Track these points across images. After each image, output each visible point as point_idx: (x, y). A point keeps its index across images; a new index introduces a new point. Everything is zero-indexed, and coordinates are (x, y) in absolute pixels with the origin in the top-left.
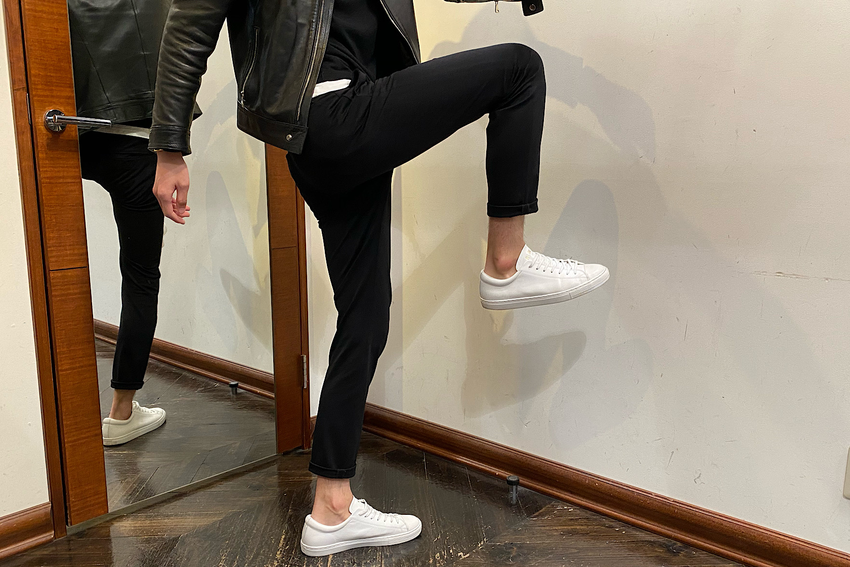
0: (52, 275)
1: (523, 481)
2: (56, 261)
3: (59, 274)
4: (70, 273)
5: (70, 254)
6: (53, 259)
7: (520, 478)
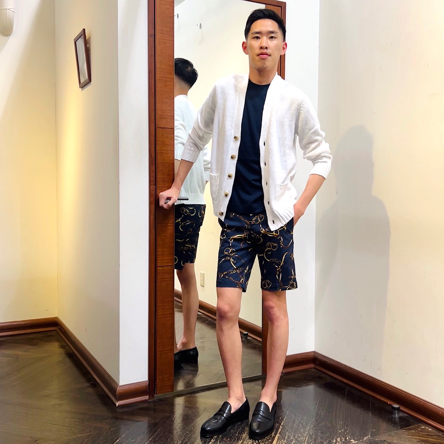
0: (158, 268)
1: (402, 408)
2: (160, 262)
3: (161, 268)
4: (165, 268)
5: (167, 259)
6: (159, 261)
7: (401, 406)
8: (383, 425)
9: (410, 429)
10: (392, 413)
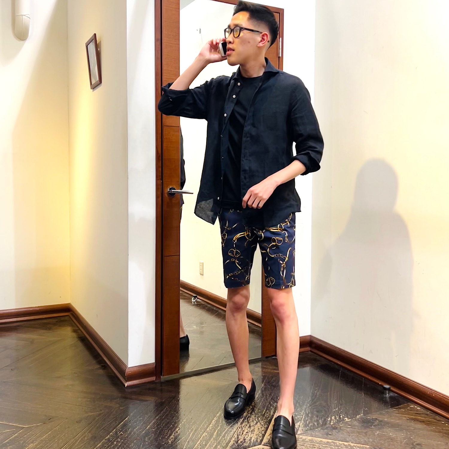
1: (392, 389)
7: (391, 387)
8: (375, 404)
9: (400, 408)
10: (383, 393)
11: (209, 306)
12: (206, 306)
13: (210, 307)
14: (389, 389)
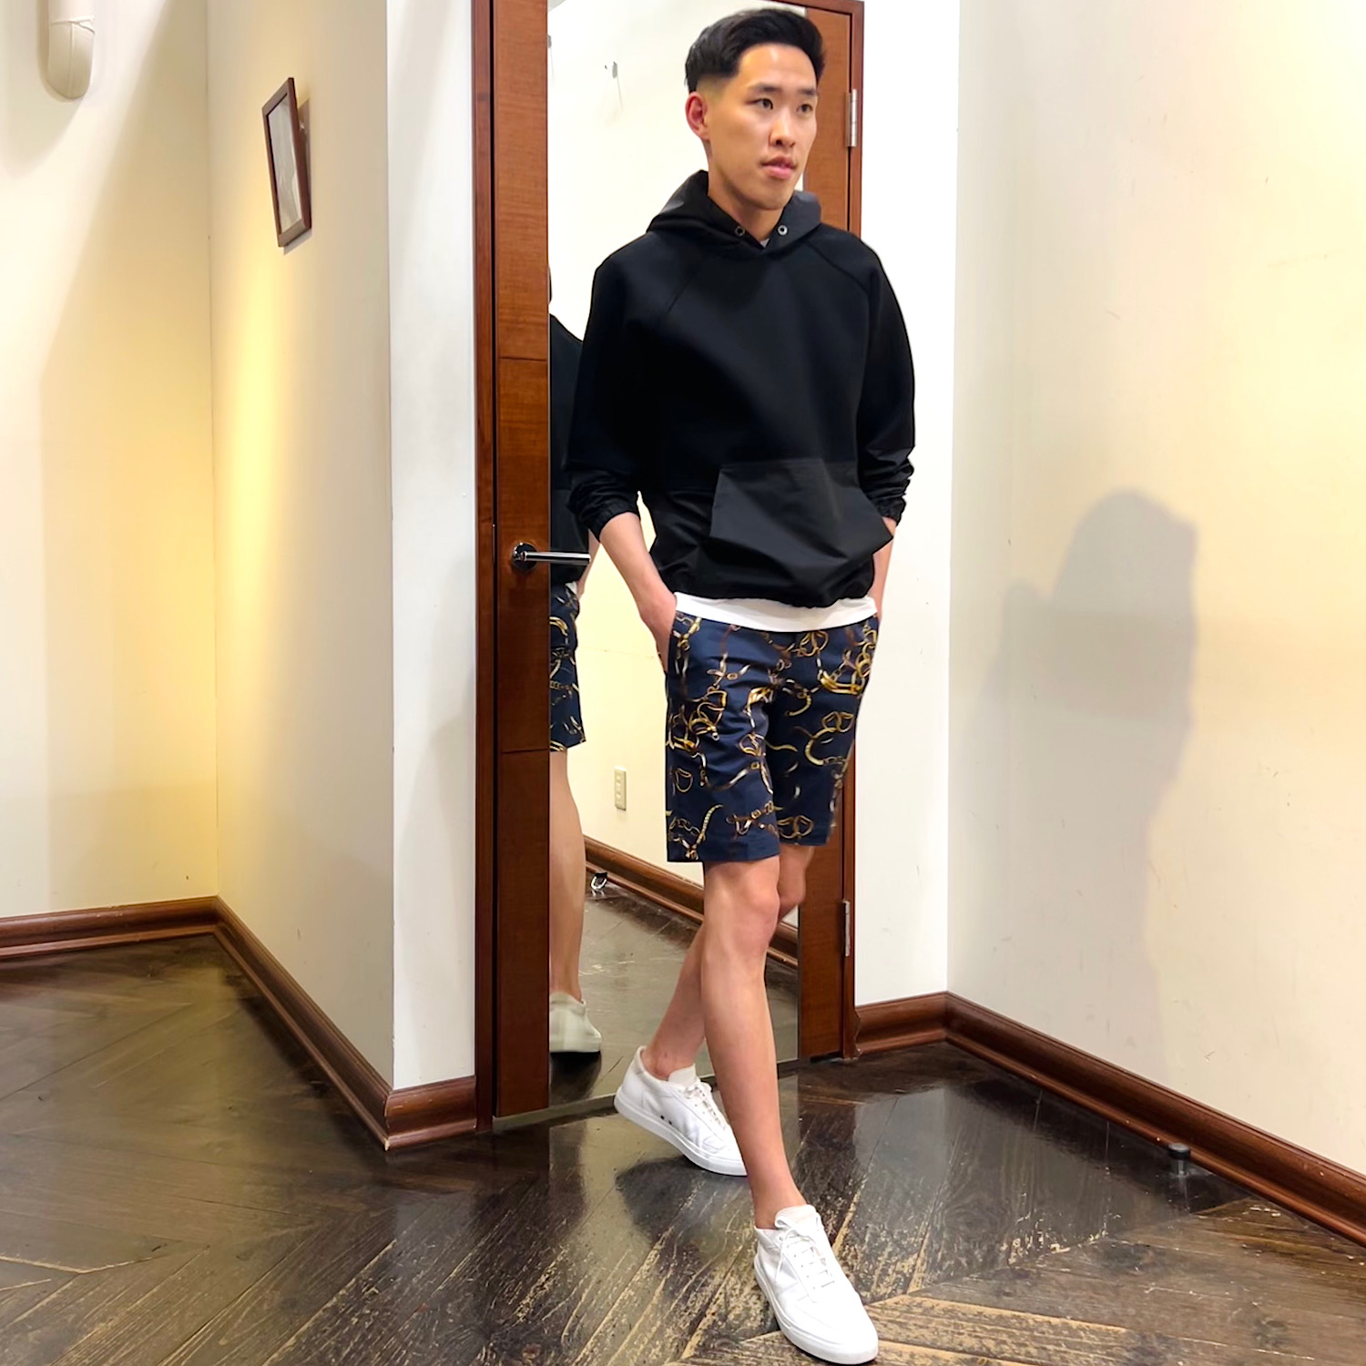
0: (503, 758)
1: (1196, 1154)
3: (511, 758)
7: (1192, 1148)
8: (1144, 1203)
9: (1219, 1214)
10: (1168, 1168)
11: (643, 903)
12: (635, 905)
13: (645, 906)
14: (1186, 1157)
